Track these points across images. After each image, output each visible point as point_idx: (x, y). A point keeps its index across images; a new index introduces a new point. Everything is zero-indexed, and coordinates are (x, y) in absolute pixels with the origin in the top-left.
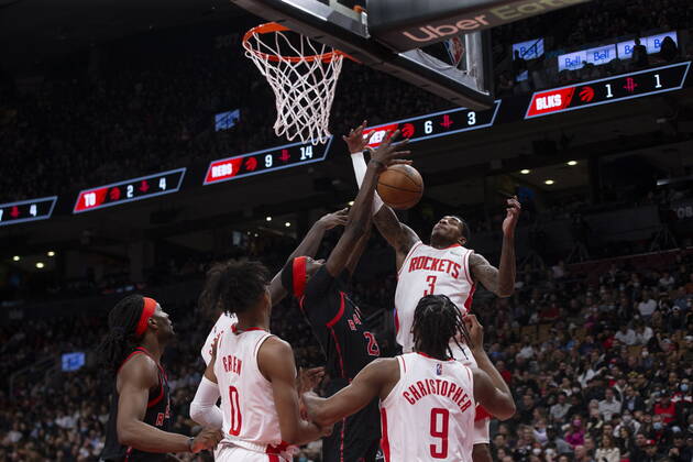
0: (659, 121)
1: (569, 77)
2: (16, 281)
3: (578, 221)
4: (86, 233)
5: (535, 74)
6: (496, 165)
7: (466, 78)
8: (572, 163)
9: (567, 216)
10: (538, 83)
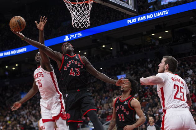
0: (191, 18)
1: (165, 7)
2: (7, 73)
3: (169, 48)
4: (27, 59)
5: (155, 6)
6: (145, 33)
7: (129, 6)
8: (167, 31)
9: (166, 47)
10: (156, 9)
